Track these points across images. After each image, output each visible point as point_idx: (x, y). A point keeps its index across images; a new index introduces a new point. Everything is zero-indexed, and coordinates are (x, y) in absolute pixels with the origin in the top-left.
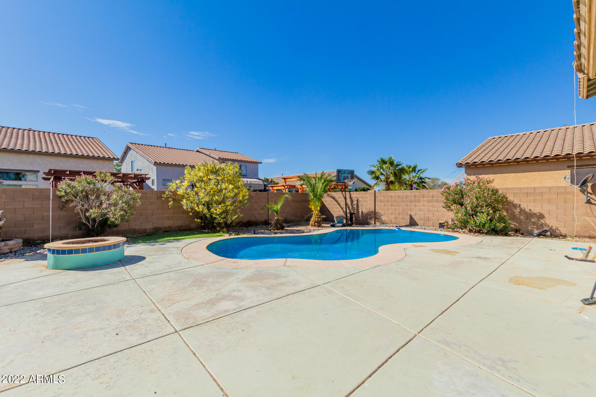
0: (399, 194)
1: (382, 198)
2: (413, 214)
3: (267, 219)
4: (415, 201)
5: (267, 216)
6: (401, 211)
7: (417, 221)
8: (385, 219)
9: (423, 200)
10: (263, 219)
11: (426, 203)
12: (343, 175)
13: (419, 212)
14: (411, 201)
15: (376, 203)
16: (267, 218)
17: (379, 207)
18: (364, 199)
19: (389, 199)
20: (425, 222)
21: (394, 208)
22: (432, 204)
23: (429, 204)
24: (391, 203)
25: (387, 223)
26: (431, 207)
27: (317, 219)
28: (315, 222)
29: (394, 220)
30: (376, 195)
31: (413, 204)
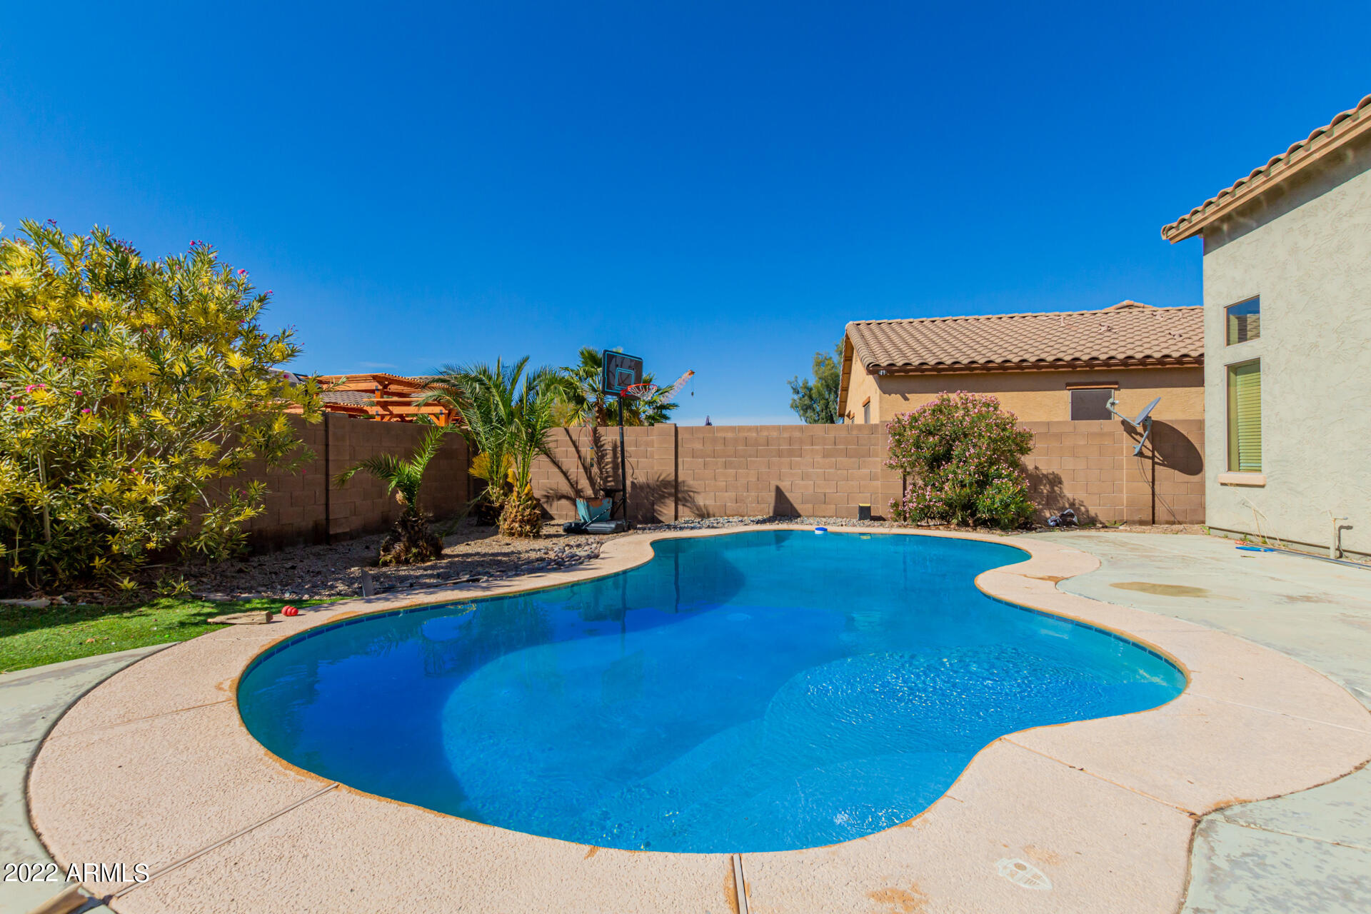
0: (746, 434)
1: (698, 446)
2: (785, 486)
3: (324, 522)
4: (791, 453)
5: (322, 508)
6: (753, 479)
7: (795, 505)
8: (708, 503)
9: (812, 450)
10: (306, 523)
11: (818, 459)
12: (619, 370)
13: (801, 482)
14: (780, 454)
15: (680, 460)
16: (323, 517)
17: (689, 472)
18: (642, 448)
19: (719, 447)
20: (816, 506)
21: (732, 471)
22: (834, 459)
23: (827, 460)
24: (724, 459)
25: (711, 512)
26: (830, 468)
27: (528, 511)
28: (521, 521)
29: (734, 505)
30: (680, 437)
31: (786, 460)
